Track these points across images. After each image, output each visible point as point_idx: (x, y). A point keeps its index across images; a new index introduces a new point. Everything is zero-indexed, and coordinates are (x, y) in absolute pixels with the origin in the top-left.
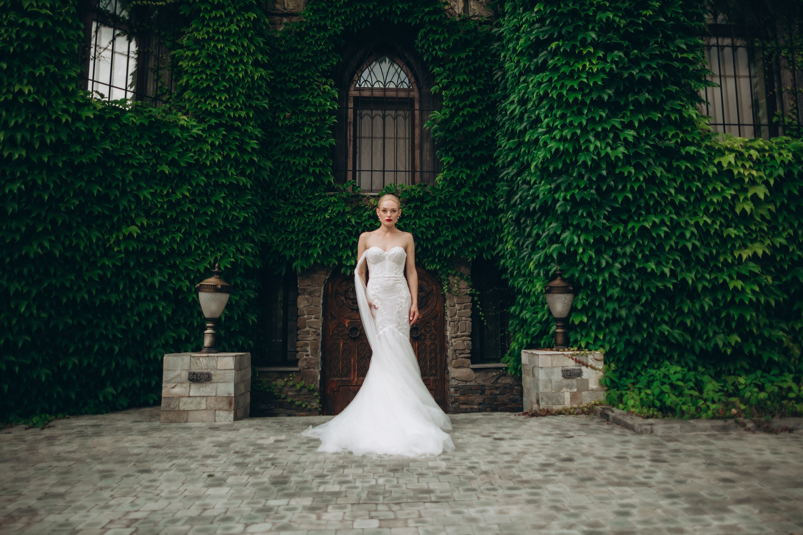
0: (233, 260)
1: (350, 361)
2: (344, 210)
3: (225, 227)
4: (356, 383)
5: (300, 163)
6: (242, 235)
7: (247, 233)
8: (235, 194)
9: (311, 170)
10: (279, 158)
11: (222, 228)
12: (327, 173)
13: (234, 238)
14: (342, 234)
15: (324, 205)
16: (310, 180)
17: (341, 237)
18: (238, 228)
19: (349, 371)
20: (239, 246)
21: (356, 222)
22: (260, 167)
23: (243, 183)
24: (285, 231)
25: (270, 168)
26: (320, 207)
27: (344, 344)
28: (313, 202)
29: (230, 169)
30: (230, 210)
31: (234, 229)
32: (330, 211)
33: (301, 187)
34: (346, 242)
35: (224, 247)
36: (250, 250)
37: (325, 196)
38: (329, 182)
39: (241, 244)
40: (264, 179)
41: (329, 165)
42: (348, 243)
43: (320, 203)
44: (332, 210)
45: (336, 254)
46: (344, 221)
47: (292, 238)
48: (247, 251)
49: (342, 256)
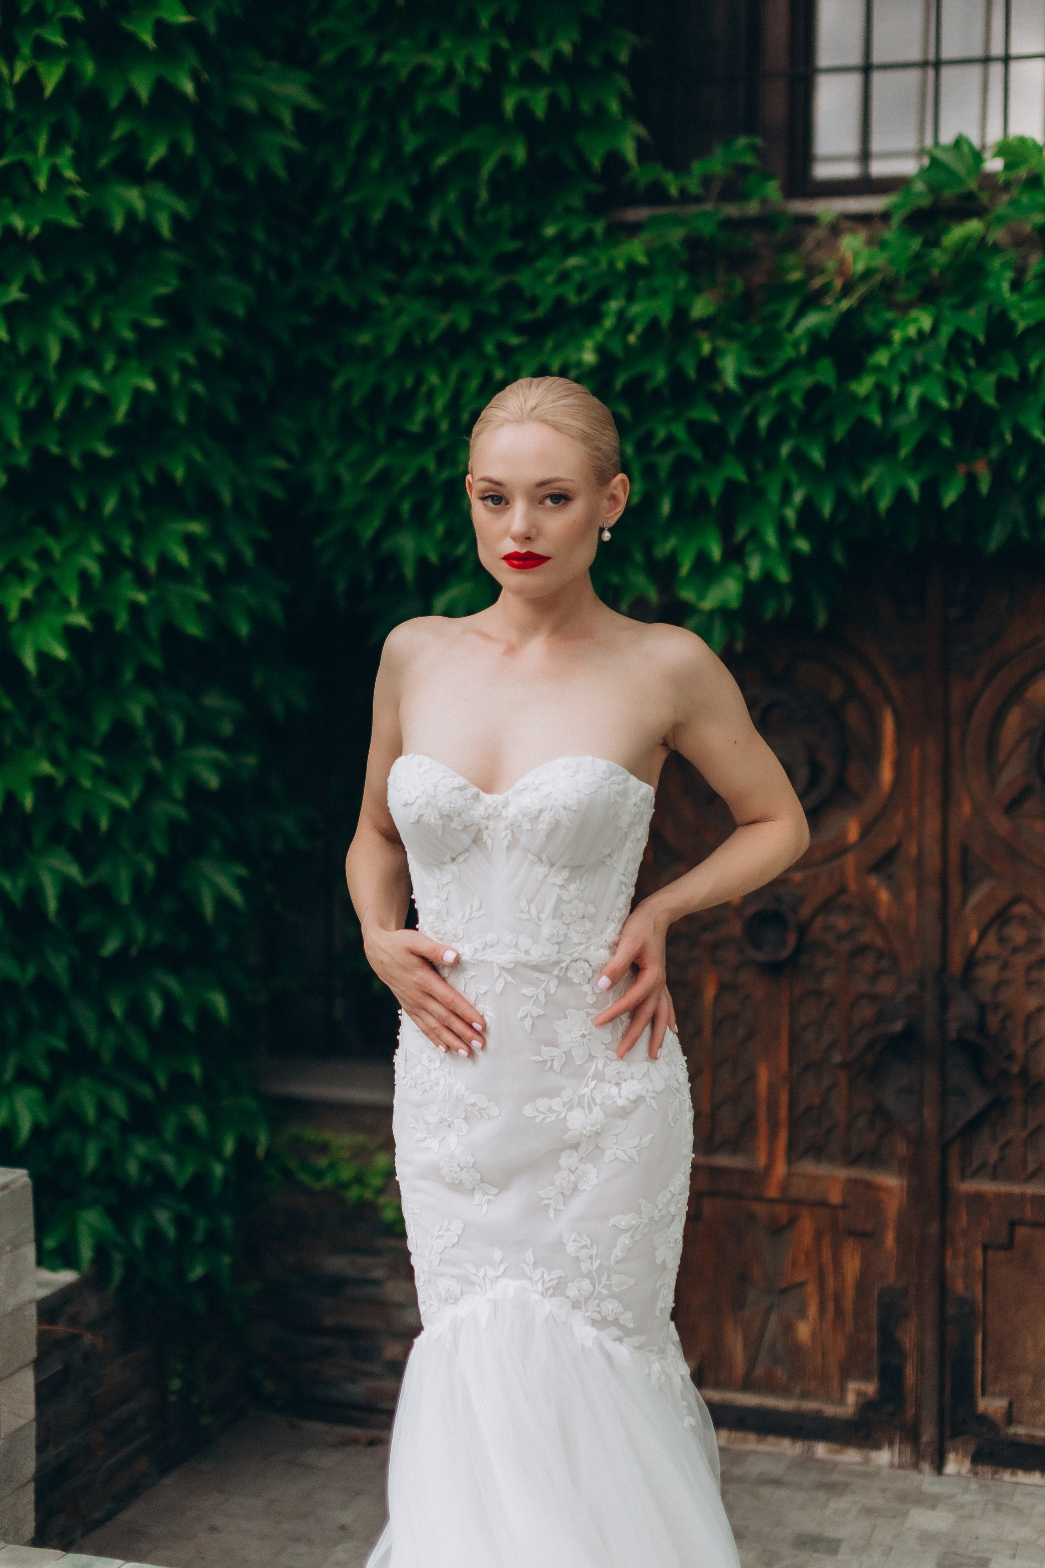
0: (80, 619)
1: (752, 1077)
2: (680, 313)
3: (40, 454)
4: (784, 1187)
5: (450, 73)
6: (143, 483)
7: (164, 476)
8: (91, 278)
9: (509, 105)
10: (350, 56)
11: (23, 459)
12: (600, 109)
13: (95, 503)
14: (670, 442)
15: (581, 288)
16: (505, 162)
17: (665, 462)
18: (105, 451)
19: (748, 1125)
20: (126, 543)
21: (742, 379)
22: (238, 117)
23: (131, 216)
24: (396, 433)
25: (299, 113)
26: (560, 302)
27: (724, 988)
28: (524, 278)
29: (53, 148)
30: (65, 364)
31: (90, 458)
32: (609, 323)
33: (468, 199)
34: (694, 484)
35: (44, 556)
36: (182, 557)
37: (588, 240)
38: (614, 160)
39: (136, 529)
40: (264, 172)
41: (610, 62)
42: (703, 495)
43: (564, 277)
44: (621, 315)
45: (648, 547)
46: (676, 375)
47: (422, 476)
48: (166, 563)
49: (672, 562)
